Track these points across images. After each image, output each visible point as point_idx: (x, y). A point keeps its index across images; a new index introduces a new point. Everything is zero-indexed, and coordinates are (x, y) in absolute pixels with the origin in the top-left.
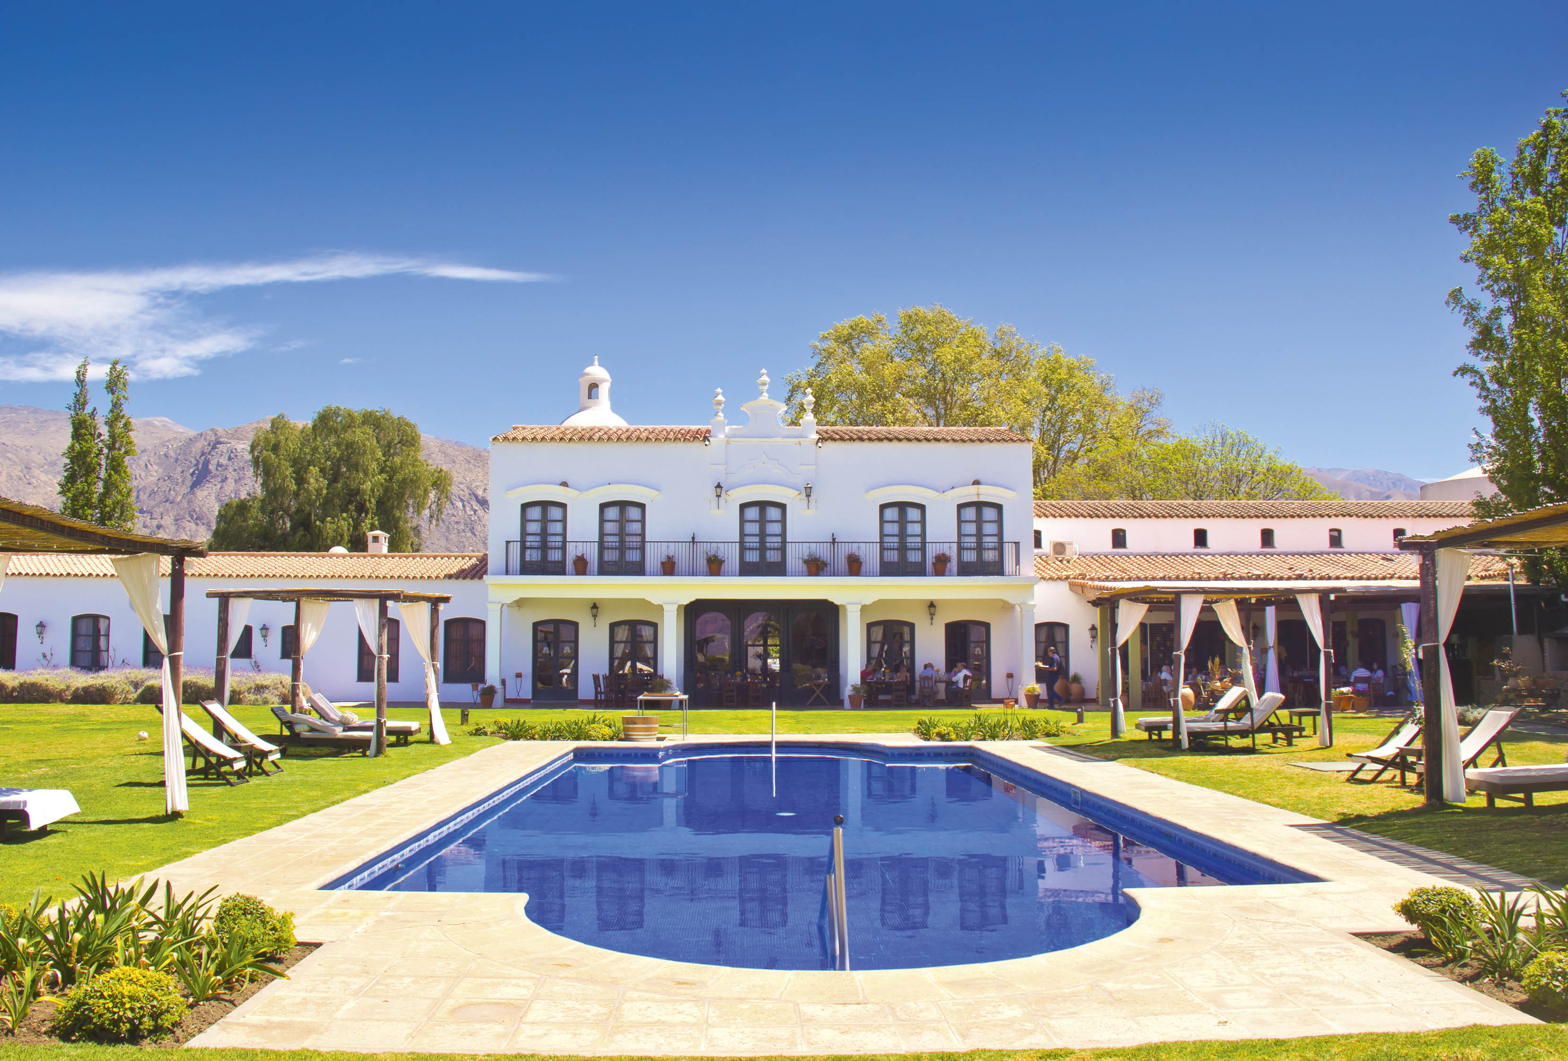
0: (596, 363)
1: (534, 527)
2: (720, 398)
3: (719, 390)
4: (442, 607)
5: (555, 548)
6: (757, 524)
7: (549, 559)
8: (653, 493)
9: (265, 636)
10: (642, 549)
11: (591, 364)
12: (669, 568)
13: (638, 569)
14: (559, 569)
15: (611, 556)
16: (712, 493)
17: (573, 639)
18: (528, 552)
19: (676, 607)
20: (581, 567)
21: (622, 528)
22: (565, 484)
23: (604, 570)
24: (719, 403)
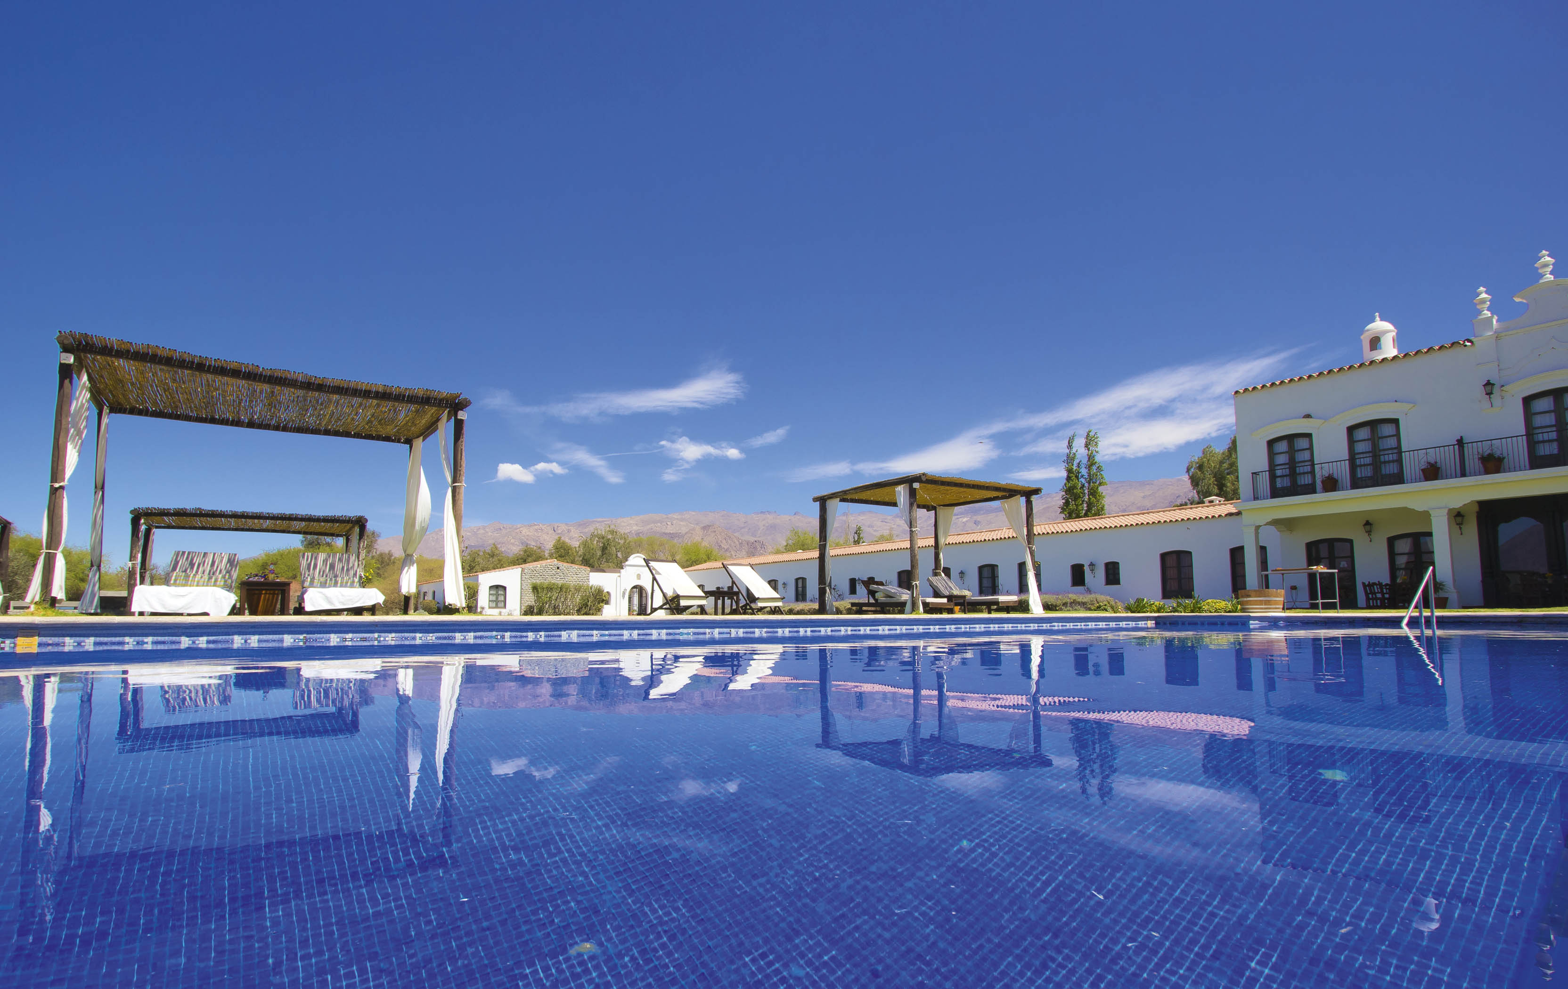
0: (1378, 318)
1: (1282, 459)
2: (1484, 296)
3: (1482, 289)
4: (1034, 498)
5: (1304, 473)
6: (1553, 415)
7: (1299, 483)
8: (1406, 407)
9: (1092, 570)
10: (1399, 461)
11: (1373, 321)
12: (1432, 472)
13: (1398, 479)
14: (1310, 489)
15: (1364, 472)
16: (1480, 391)
17: (1349, 554)
18: (1278, 480)
19: (1446, 511)
20: (1331, 484)
21: (1375, 445)
22: (1308, 416)
23: (1356, 483)
24: (1483, 301)
